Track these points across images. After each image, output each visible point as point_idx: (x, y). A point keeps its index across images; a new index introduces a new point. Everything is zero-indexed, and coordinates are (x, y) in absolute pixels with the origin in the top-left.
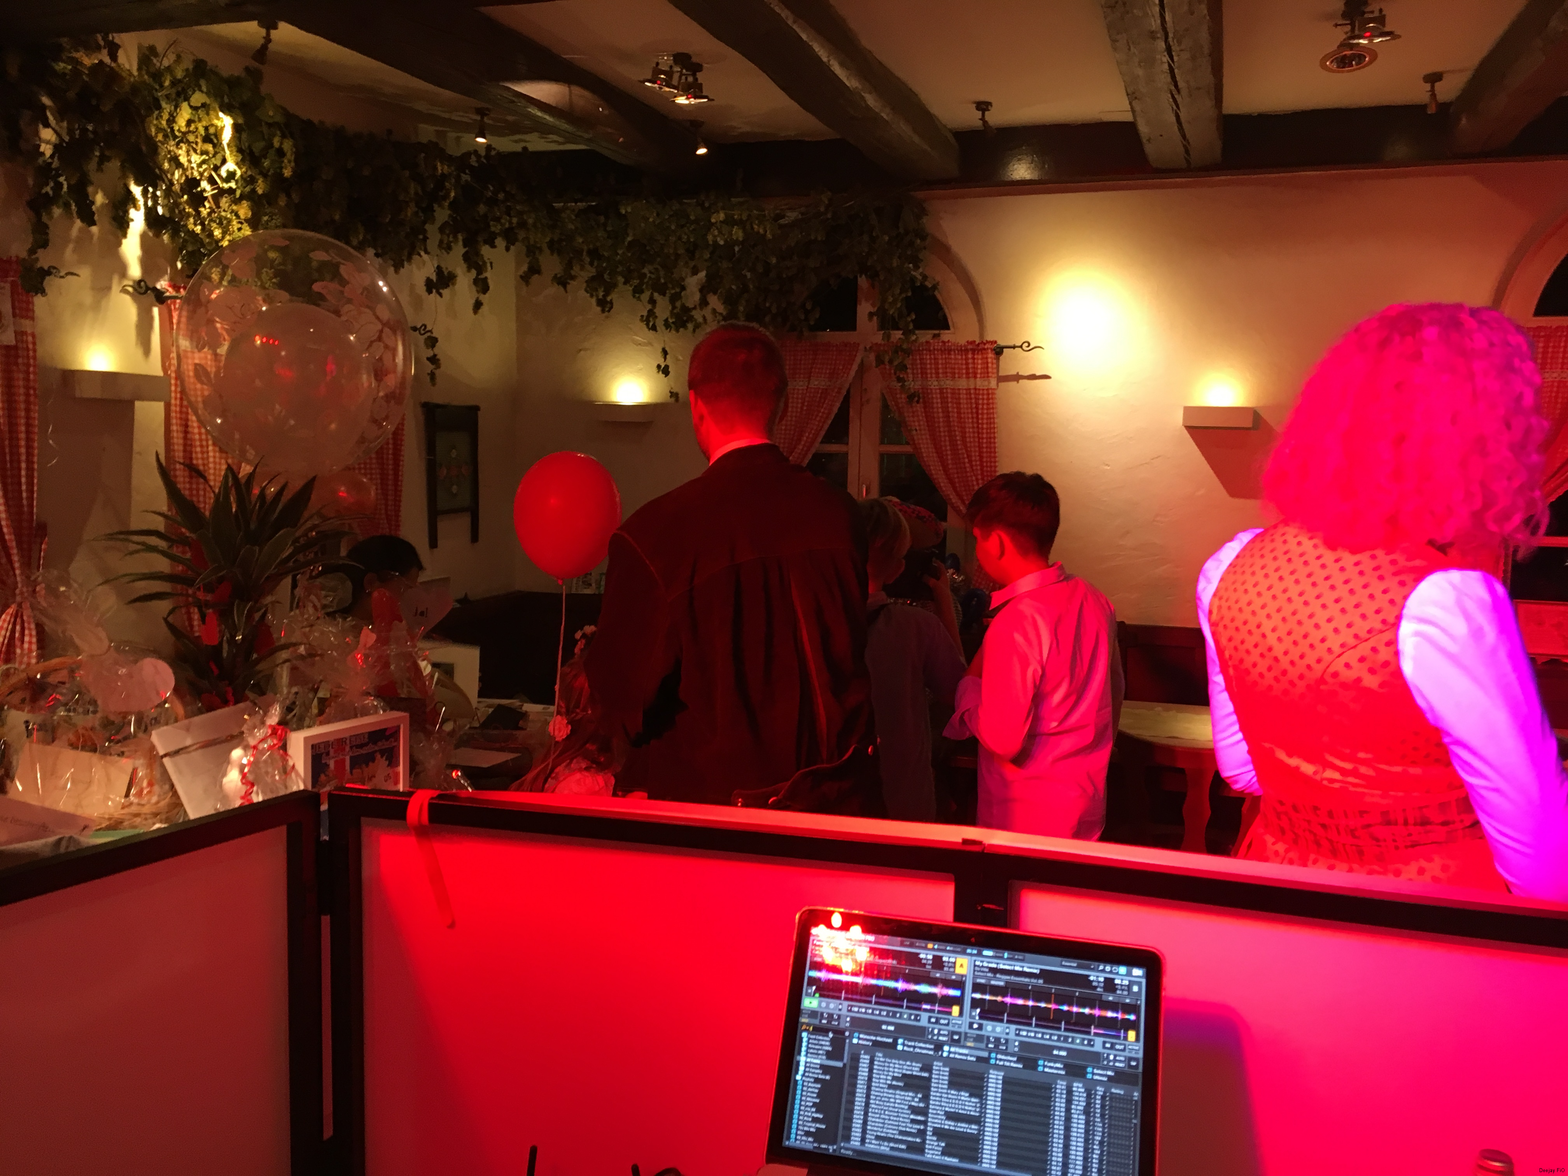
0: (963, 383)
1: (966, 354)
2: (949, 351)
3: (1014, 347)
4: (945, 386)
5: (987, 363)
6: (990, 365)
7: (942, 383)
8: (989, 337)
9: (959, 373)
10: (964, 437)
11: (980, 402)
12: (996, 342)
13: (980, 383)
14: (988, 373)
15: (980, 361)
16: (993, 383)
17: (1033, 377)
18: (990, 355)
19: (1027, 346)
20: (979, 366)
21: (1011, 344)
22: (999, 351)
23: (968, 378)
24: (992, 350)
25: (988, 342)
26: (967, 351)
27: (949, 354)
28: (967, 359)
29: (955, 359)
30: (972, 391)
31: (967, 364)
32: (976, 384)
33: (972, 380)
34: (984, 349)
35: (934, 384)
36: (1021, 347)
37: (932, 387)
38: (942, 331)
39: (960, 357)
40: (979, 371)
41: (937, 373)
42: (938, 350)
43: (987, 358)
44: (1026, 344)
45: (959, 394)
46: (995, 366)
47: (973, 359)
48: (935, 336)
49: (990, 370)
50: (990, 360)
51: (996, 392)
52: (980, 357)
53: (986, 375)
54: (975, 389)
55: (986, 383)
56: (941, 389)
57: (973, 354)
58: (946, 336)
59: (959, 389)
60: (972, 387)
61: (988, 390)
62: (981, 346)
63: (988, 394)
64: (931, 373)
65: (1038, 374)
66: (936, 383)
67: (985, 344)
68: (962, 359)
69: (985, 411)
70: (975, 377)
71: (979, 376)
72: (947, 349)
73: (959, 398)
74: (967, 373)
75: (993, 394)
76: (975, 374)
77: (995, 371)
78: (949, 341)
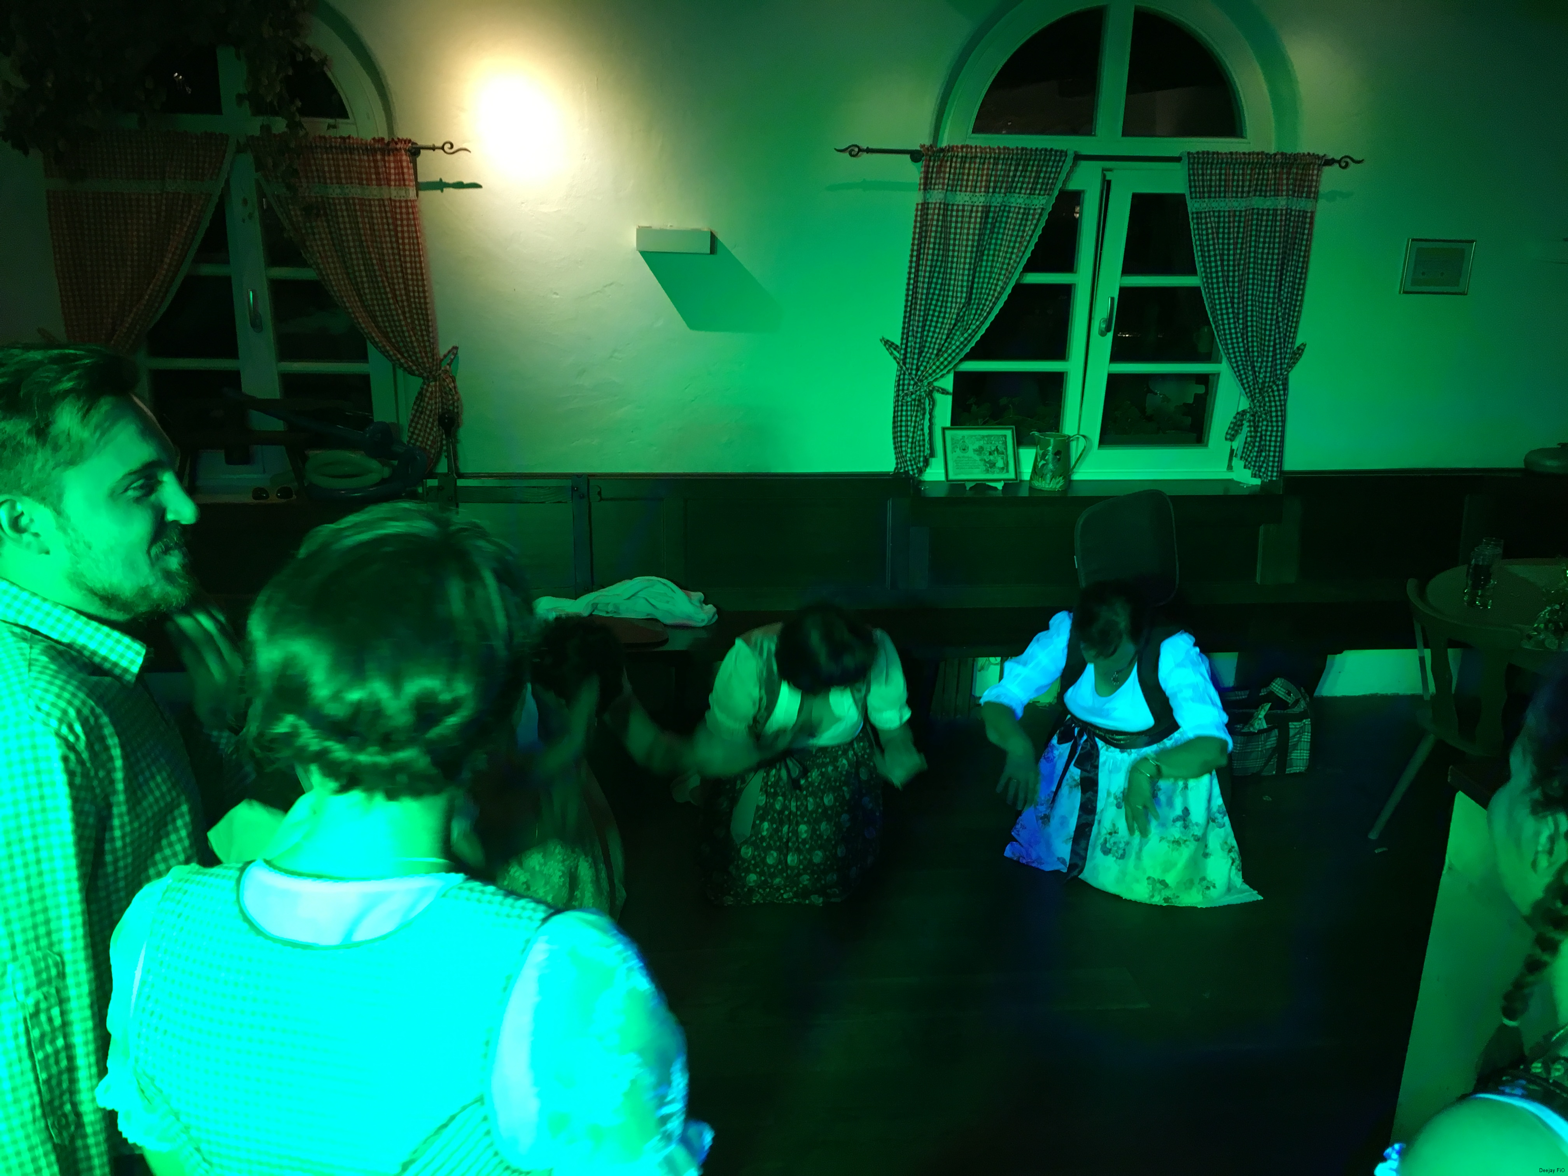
0: (374, 192)
1: (374, 155)
2: (351, 150)
3: (433, 148)
4: (350, 196)
5: (402, 167)
6: (405, 170)
7: (347, 191)
8: (402, 133)
9: (367, 179)
10: (382, 261)
11: (398, 216)
12: (410, 141)
13: (395, 193)
14: (404, 180)
15: (392, 165)
16: (412, 193)
17: (460, 185)
18: (404, 158)
19: (448, 148)
20: (392, 171)
21: (430, 144)
22: (415, 151)
23: (379, 185)
24: (405, 150)
25: (400, 140)
26: (374, 151)
27: (351, 153)
28: (375, 161)
29: (360, 160)
30: (386, 203)
31: (376, 167)
32: (390, 194)
33: (385, 188)
34: (396, 149)
35: (335, 192)
36: (442, 148)
37: (335, 196)
38: (340, 121)
39: (366, 158)
40: (393, 177)
41: (339, 178)
42: (336, 148)
43: (401, 161)
44: (449, 146)
45: (370, 205)
46: (412, 171)
47: (384, 161)
48: (330, 127)
49: (406, 177)
50: (405, 164)
51: (417, 203)
52: (392, 158)
53: (402, 182)
54: (390, 199)
55: (403, 193)
56: (346, 200)
57: (383, 155)
58: (345, 129)
59: (370, 200)
60: (386, 197)
61: (406, 201)
62: (392, 146)
63: (407, 207)
64: (331, 178)
65: (466, 181)
66: (338, 191)
67: (396, 143)
68: (369, 161)
69: (405, 229)
70: (390, 185)
71: (393, 183)
72: (348, 146)
73: (371, 211)
74: (378, 179)
75: (413, 207)
76: (389, 180)
77: (412, 177)
78: (349, 137)
